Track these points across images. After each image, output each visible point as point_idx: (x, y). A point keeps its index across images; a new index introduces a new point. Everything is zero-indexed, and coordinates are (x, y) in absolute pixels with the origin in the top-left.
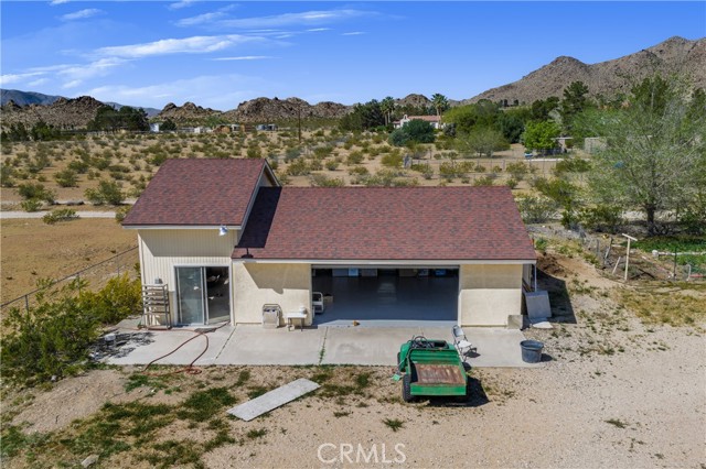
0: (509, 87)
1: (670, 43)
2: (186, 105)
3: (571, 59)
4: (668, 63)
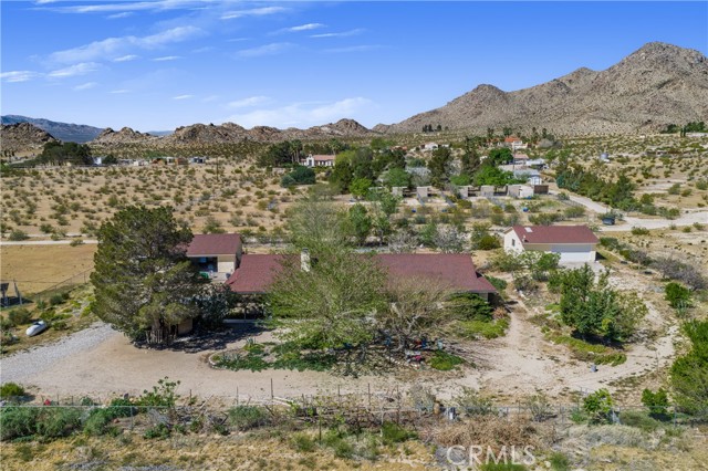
0: (435, 112)
1: (578, 73)
2: (123, 129)
3: (491, 87)
4: (575, 91)
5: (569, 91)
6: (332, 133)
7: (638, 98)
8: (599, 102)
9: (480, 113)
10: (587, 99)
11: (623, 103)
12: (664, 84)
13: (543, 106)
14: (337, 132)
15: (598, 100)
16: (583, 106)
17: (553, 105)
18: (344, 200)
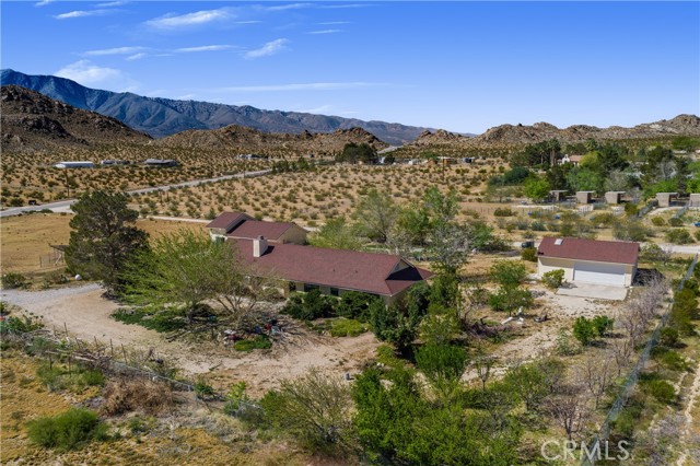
2: (438, 131)
6: (664, 131)
14: (670, 129)
18: (517, 202)
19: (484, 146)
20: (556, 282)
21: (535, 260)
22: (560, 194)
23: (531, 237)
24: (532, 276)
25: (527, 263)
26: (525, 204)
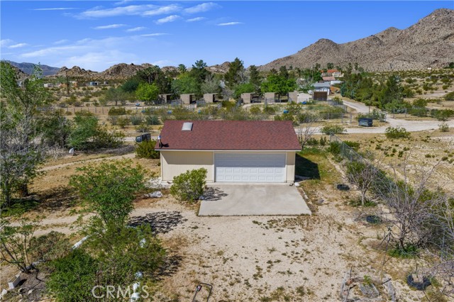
0: (289, 58)
1: (388, 31)
2: (73, 68)
3: (328, 41)
4: (386, 43)
5: (381, 43)
6: (218, 71)
7: (429, 46)
8: (402, 50)
9: (320, 58)
10: (393, 48)
11: (419, 50)
12: (448, 36)
13: (363, 53)
14: (221, 70)
15: (401, 49)
16: (391, 52)
17: (370, 52)
18: (131, 105)
19: (108, 78)
20: (194, 191)
21: (156, 156)
22: (167, 96)
23: (146, 130)
24: (155, 183)
25: (144, 162)
26: (138, 106)
